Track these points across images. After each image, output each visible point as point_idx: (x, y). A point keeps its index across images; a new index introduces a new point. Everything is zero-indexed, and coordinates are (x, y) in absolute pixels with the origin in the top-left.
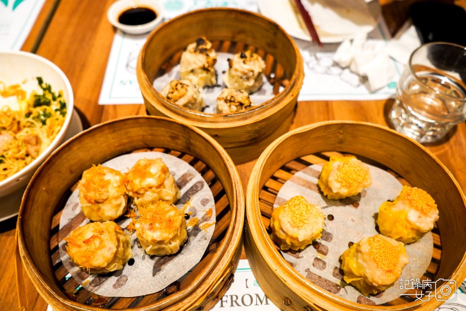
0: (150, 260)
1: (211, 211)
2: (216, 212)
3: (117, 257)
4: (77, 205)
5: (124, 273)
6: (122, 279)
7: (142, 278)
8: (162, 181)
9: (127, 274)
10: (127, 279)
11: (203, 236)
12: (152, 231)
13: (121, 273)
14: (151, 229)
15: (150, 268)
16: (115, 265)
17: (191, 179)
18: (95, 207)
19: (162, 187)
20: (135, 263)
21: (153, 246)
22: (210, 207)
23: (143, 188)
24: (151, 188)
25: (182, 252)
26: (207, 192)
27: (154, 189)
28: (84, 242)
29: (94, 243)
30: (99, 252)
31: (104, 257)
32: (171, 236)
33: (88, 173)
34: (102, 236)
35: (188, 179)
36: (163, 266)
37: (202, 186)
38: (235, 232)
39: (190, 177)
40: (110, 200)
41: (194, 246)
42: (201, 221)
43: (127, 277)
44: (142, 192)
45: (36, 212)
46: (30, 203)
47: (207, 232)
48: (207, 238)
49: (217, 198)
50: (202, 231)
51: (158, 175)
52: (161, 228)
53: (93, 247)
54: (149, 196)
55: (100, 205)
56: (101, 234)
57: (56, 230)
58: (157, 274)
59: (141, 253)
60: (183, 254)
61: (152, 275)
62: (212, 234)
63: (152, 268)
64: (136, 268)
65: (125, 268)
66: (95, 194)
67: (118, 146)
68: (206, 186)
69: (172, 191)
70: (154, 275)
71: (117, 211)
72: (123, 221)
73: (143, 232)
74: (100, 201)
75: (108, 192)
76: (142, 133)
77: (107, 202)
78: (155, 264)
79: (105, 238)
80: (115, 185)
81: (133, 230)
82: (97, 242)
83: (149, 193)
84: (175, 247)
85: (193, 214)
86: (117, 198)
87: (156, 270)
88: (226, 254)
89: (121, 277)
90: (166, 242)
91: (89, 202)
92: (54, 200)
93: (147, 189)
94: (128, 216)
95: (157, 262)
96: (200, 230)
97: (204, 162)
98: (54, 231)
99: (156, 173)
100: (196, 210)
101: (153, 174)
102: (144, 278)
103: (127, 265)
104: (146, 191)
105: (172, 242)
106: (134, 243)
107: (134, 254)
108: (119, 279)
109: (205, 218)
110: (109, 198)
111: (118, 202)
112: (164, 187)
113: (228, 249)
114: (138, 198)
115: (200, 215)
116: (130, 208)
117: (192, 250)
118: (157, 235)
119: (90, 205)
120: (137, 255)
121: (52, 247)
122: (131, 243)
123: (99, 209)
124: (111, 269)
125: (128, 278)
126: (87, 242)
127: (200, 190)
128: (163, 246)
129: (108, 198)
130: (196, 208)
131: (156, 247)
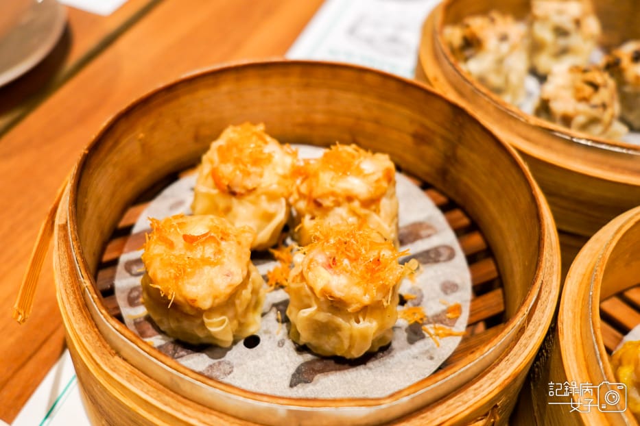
0: (294, 354)
1: (457, 309)
2: (471, 315)
3: (233, 304)
4: (180, 203)
5: (230, 356)
6: (221, 367)
7: (264, 381)
8: (378, 193)
9: (234, 362)
10: (230, 372)
11: (427, 351)
12: (330, 271)
13: (223, 355)
14: (330, 266)
15: (288, 367)
16: (223, 322)
17: (429, 236)
18: (222, 202)
19: (373, 207)
20: (259, 346)
21: (319, 310)
22: (459, 302)
23: (333, 194)
24: (350, 199)
25: (370, 364)
26: (459, 271)
27: (356, 204)
28: (185, 237)
29: (204, 248)
30: (207, 269)
31: (211, 285)
32: (366, 300)
33: (234, 131)
34: (223, 243)
35: (423, 233)
36: (319, 375)
37: (452, 256)
38: (523, 340)
39: (429, 232)
40: (258, 196)
41: (401, 363)
42: (431, 320)
43: (233, 367)
44: (327, 203)
45: (110, 169)
46: (109, 143)
47: (438, 346)
48: (436, 358)
49: (480, 290)
50: (426, 341)
51: (375, 178)
52: (352, 273)
53: (199, 256)
54: (340, 217)
55: (234, 201)
56: (222, 239)
57: (127, 231)
58: (299, 385)
59: (278, 333)
60: (370, 369)
61: (287, 383)
62: (450, 353)
63: (292, 371)
64: (259, 356)
65: (234, 348)
66: (234, 171)
67: (301, 125)
68: (460, 259)
69: (390, 226)
70: (291, 386)
71: (260, 228)
72: (261, 261)
73: (309, 268)
74: (237, 190)
75: (261, 176)
76: (359, 110)
77: (252, 197)
78: (302, 365)
79: (229, 249)
80: (280, 171)
81: (277, 284)
82: (209, 251)
83: (342, 211)
84: (364, 337)
85: (416, 302)
86: (272, 197)
87: (301, 377)
88: (490, 375)
89: (220, 363)
90: (350, 310)
91: (217, 184)
92: (145, 174)
93: (341, 199)
94: (276, 253)
95: (307, 363)
96: (423, 337)
97: (467, 214)
98: (121, 233)
99: (373, 173)
100: (422, 296)
101: (366, 172)
102: (269, 382)
103: (241, 343)
104: (338, 204)
105: (361, 319)
106: (271, 310)
107: (265, 328)
108: (214, 364)
109: (440, 318)
110: (259, 191)
111: (271, 207)
112: (377, 211)
113: (497, 368)
114: (313, 218)
115: (432, 307)
116: (284, 243)
117: (394, 370)
118: (339, 283)
119: (215, 192)
120: (270, 333)
121: (107, 257)
122: (265, 306)
123: (228, 210)
124: (211, 324)
125: (235, 369)
126: (190, 240)
127: (445, 261)
128: (339, 320)
129: (254, 189)
130: (424, 292)
131: (323, 317)
